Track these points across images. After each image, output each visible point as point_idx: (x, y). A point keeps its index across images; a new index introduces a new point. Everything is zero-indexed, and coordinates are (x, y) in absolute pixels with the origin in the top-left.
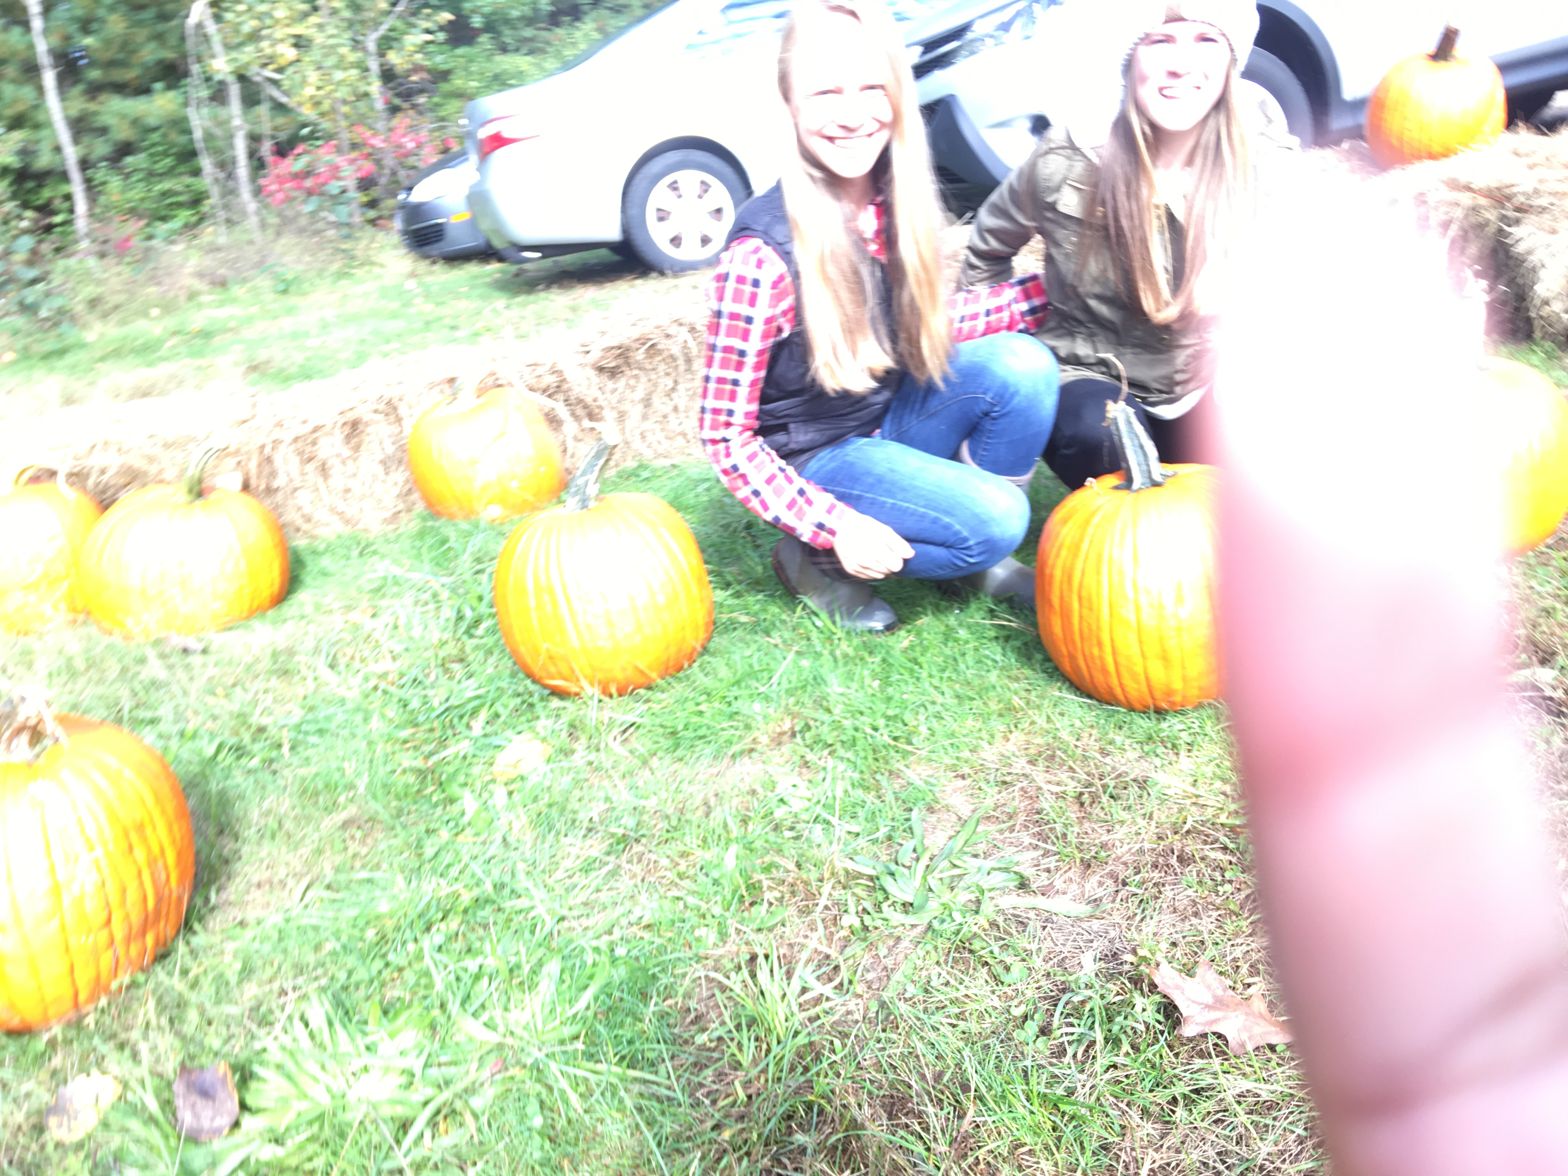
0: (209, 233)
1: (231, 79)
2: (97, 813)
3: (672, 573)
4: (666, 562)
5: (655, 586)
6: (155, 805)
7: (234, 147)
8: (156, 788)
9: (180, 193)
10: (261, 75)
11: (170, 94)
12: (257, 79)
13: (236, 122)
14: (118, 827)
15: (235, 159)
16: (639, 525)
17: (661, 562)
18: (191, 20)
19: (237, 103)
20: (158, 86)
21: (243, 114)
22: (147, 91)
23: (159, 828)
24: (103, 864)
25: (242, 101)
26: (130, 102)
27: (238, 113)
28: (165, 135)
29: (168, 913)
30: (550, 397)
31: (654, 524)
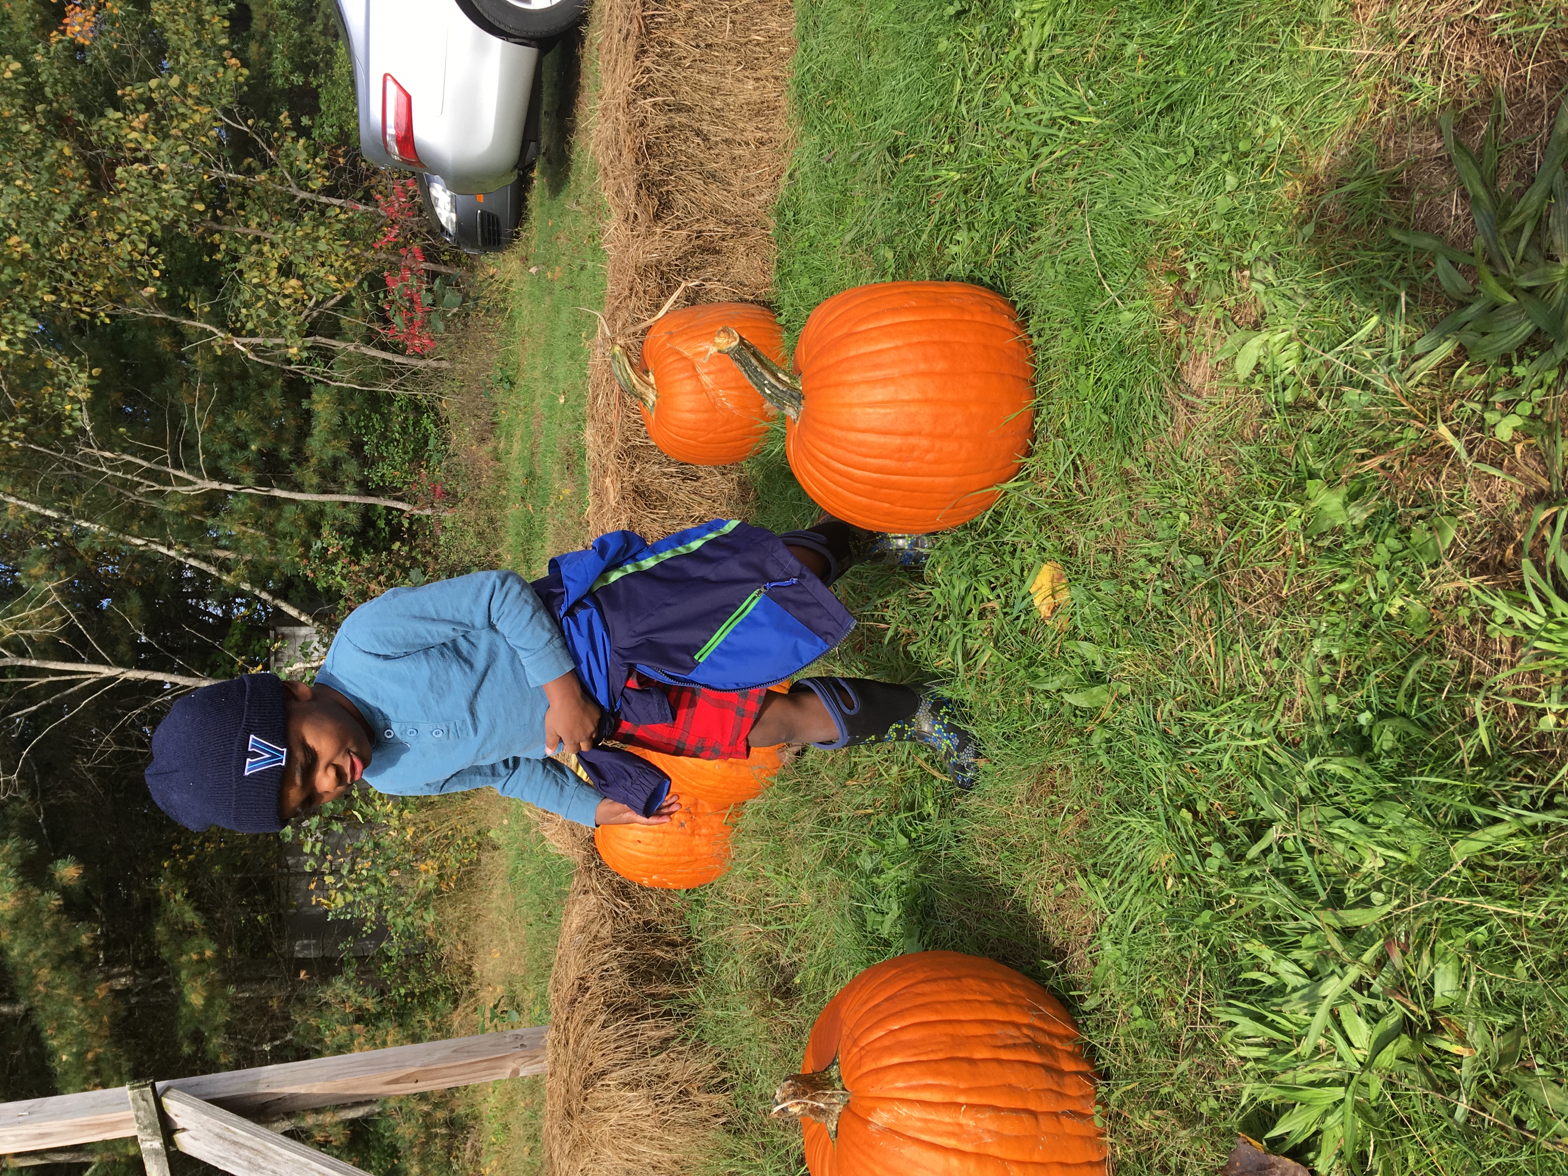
1: (309, 341)
2: (923, 1082)
3: (915, 339)
4: (899, 343)
5: (922, 367)
6: (937, 1012)
7: (374, 358)
8: (921, 1001)
9: (406, 419)
10: (312, 310)
11: (315, 396)
12: (315, 314)
13: (351, 348)
14: (945, 1067)
15: (384, 361)
16: (843, 355)
17: (897, 348)
18: (251, 356)
19: (334, 342)
20: (305, 404)
21: (345, 340)
22: (308, 415)
23: (962, 1018)
24: (975, 1100)
25: (332, 337)
26: (315, 432)
27: (343, 345)
28: (352, 413)
29: (1051, 1035)
30: (671, 290)
31: (849, 335)
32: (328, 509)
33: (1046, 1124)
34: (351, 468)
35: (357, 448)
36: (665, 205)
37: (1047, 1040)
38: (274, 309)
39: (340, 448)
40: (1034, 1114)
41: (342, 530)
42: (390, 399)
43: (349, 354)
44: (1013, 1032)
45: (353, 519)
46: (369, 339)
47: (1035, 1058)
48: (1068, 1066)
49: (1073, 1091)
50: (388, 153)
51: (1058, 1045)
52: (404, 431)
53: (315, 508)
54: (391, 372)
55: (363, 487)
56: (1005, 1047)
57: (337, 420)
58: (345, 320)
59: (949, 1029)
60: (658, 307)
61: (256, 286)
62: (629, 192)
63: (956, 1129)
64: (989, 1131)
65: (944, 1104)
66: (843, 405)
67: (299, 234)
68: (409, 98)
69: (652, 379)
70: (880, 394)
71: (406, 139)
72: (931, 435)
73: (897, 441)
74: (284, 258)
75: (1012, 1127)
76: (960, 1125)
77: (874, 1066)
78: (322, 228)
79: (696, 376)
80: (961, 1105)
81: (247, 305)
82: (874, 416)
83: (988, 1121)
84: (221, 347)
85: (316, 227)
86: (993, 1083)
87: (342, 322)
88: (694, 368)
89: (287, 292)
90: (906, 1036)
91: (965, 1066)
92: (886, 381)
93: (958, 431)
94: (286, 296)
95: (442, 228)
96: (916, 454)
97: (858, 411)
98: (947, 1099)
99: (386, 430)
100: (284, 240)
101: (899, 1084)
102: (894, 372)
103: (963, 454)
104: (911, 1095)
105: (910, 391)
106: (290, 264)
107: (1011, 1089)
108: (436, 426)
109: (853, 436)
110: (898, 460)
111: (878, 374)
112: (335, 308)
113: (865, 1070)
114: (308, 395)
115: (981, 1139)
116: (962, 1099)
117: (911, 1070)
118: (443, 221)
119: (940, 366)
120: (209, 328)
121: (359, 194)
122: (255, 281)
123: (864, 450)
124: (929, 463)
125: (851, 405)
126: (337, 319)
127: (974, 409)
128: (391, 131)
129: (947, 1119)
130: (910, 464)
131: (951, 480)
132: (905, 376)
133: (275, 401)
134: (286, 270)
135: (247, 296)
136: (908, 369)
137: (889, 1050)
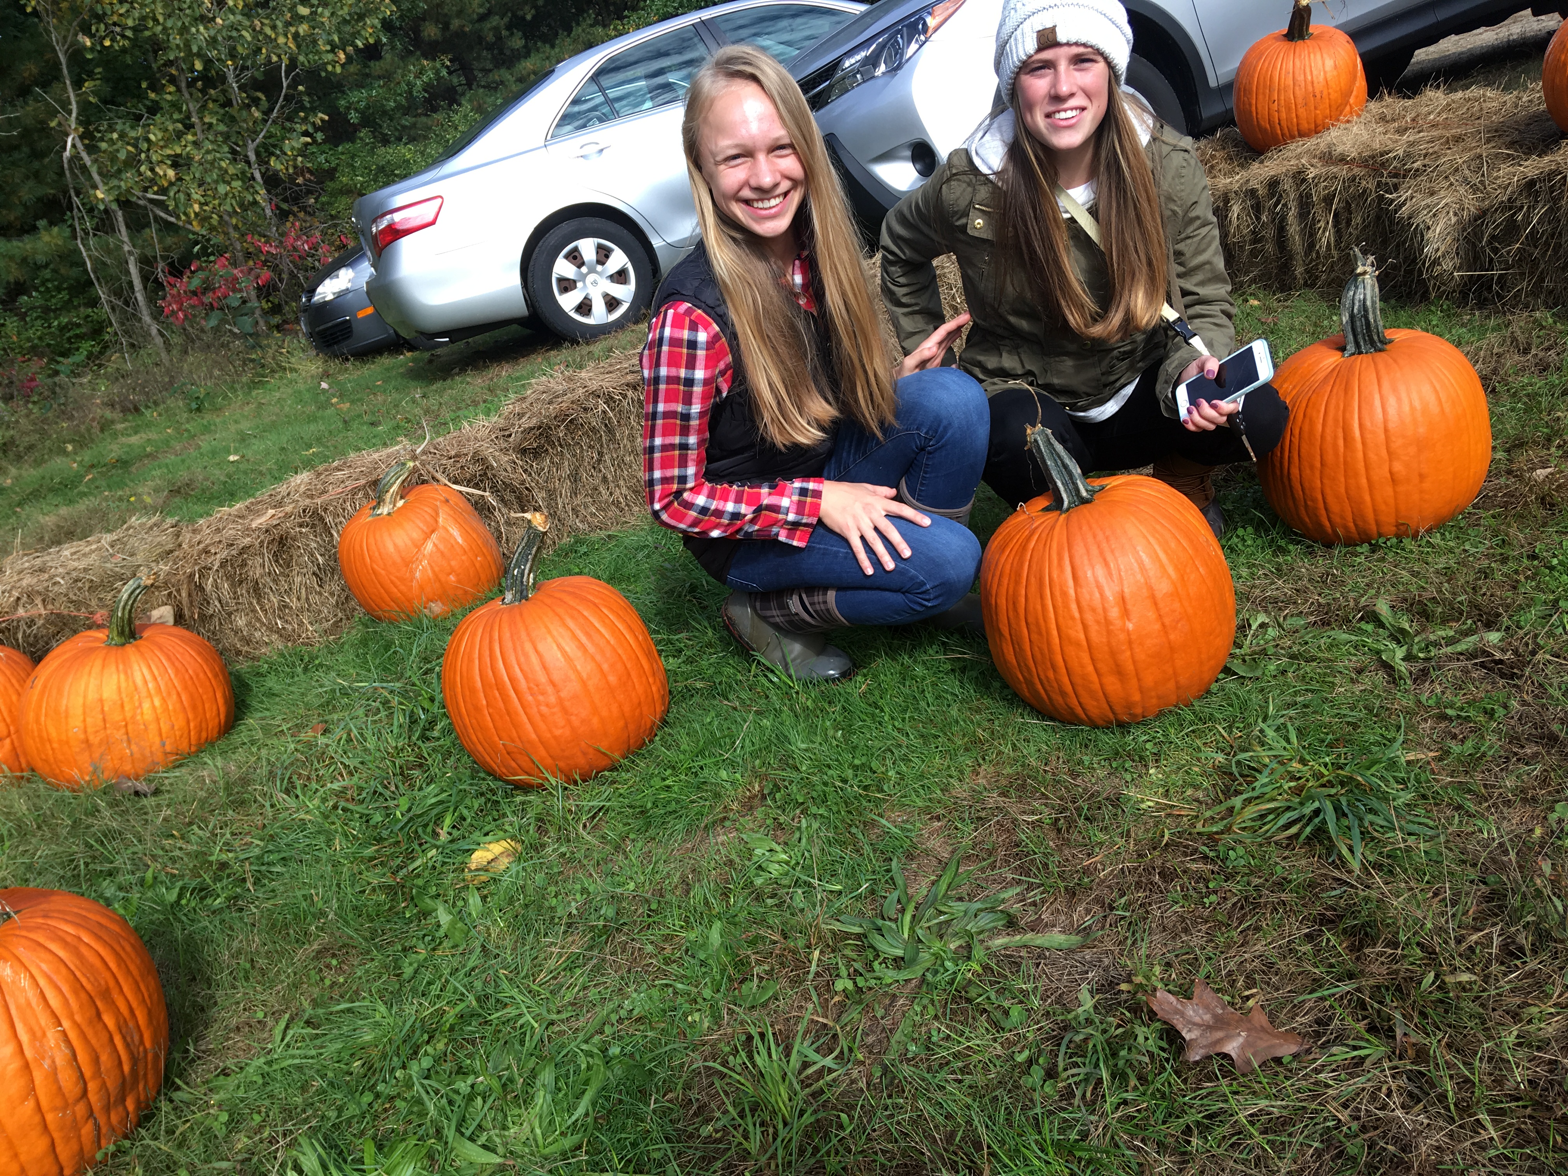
0: (115, 361)
1: (114, 206)
2: (60, 984)
3: (620, 651)
4: (612, 642)
5: (605, 667)
6: (119, 966)
7: (128, 273)
8: (118, 948)
9: (78, 326)
10: (145, 198)
11: (55, 230)
12: (141, 202)
13: (126, 248)
14: (83, 995)
15: (131, 284)
16: (580, 608)
17: (608, 642)
18: (67, 154)
19: (123, 229)
20: (42, 223)
21: (131, 239)
22: (32, 230)
23: (126, 989)
24: (72, 1035)
25: (128, 227)
26: (15, 243)
27: (126, 239)
28: (55, 271)
29: (145, 1074)
30: (476, 486)
31: (595, 604)
33: (80, 1109)
35: (18, 289)
36: (537, 453)
37: (141, 1073)
38: (133, 162)
39: (12, 273)
40: (85, 1092)
42: (94, 302)
43: (119, 248)
44: (136, 1038)
46: (146, 262)
47: (126, 1068)
48: (130, 1104)
49: (114, 1119)
50: (375, 221)
51: (141, 1086)
52: (62, 329)
54: (123, 292)
56: (124, 1038)
57: (41, 259)
58: (152, 232)
59: (112, 984)
60: (456, 482)
61: (148, 140)
62: (527, 422)
63: (39, 1034)
64: (53, 1062)
65: (53, 1014)
66: (546, 627)
67: (223, 164)
68: (433, 223)
69: (400, 503)
70: (570, 648)
71: (395, 233)
72: (561, 701)
73: (543, 678)
74: (189, 158)
75: (67, 1079)
76: (44, 1034)
77: (42, 940)
78: (239, 183)
79: (427, 536)
80: (60, 1025)
81: (122, 135)
82: (552, 653)
83: (61, 1057)
84: (60, 124)
85: (235, 177)
86: (94, 1041)
87: (147, 230)
88: (433, 531)
89: (157, 169)
90: (84, 950)
91: (94, 1012)
92: (582, 647)
93: (573, 718)
94: (152, 170)
95: (312, 291)
96: (541, 698)
97: (550, 640)
98: (58, 1012)
99: (55, 311)
100: (208, 152)
101: (44, 966)
102: (591, 649)
103: (558, 732)
104: (42, 982)
105: (584, 667)
106: (189, 166)
107: (96, 1060)
108: (88, 358)
109: (528, 647)
110: (529, 688)
111: (584, 639)
112: (157, 218)
113: (32, 935)
114: (52, 223)
115: (43, 1058)
116: (66, 1024)
117: (64, 970)
118: (320, 289)
119: (612, 679)
120: (74, 107)
121: (285, 206)
122: (152, 137)
123: (522, 659)
124: (539, 712)
125: (550, 632)
126: (148, 225)
127: (595, 721)
128: (397, 217)
129: (43, 1023)
130: (530, 698)
131: (533, 736)
132: (593, 659)
133: (28, 192)
134: (176, 163)
135: (133, 134)
136: (598, 657)
137: (65, 944)
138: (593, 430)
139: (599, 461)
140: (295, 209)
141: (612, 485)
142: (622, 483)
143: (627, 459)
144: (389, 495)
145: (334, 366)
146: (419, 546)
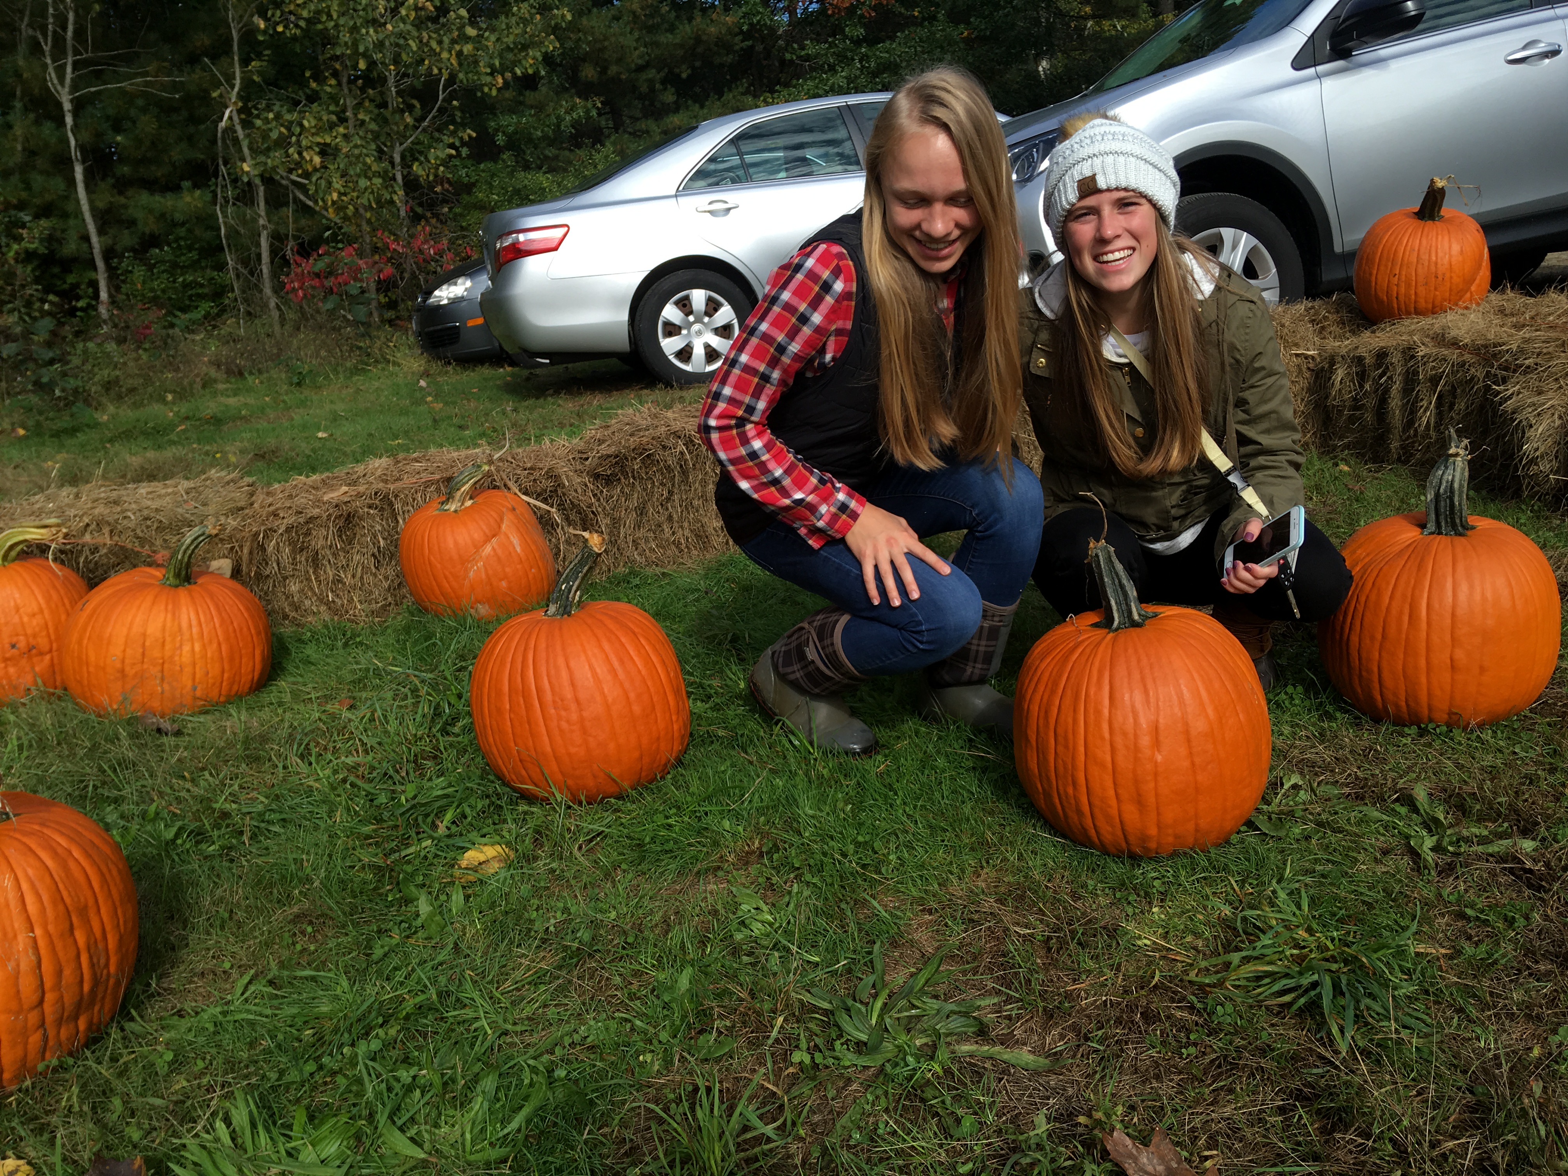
0: (229, 325)
1: (258, 181)
2: (41, 892)
3: (650, 683)
4: (644, 672)
5: (632, 695)
6: (102, 887)
7: (258, 245)
8: (105, 870)
9: (202, 286)
10: (288, 179)
11: (198, 193)
12: (284, 182)
13: (261, 222)
14: (61, 907)
15: (259, 256)
16: (619, 634)
17: (639, 672)
18: (223, 124)
19: (262, 204)
20: (186, 184)
21: (268, 214)
22: (176, 188)
23: (103, 911)
24: (41, 943)
25: (267, 202)
26: (158, 198)
27: (263, 213)
28: (190, 231)
29: (103, 998)
30: (545, 501)
31: (634, 633)
32: (72, 222)
33: (33, 1018)
34: (127, 239)
35: (151, 241)
36: (609, 481)
37: (100, 996)
39: (148, 225)
40: (41, 1002)
41: (51, 239)
42: (221, 266)
43: (254, 220)
44: (103, 961)
45: (71, 247)
46: (278, 238)
47: (86, 988)
48: (82, 1024)
49: (64, 1034)
50: (500, 237)
51: (96, 1008)
52: (186, 286)
53: (70, 207)
54: (250, 262)
55: (109, 254)
56: (91, 958)
57: (178, 217)
58: (289, 212)
59: (91, 902)
60: (526, 493)
61: (301, 125)
62: (604, 450)
63: (11, 935)
64: (18, 965)
65: (28, 919)
66: (582, 645)
67: (368, 160)
68: (556, 249)
69: (469, 503)
70: (601, 670)
71: (519, 252)
72: (582, 719)
73: (568, 694)
74: (337, 149)
75: (27, 985)
76: (15, 936)
77: (34, 846)
78: (380, 181)
79: (488, 540)
80: (33, 931)
81: (278, 116)
82: (583, 672)
83: (26, 962)
84: (221, 96)
85: (377, 174)
86: (61, 954)
87: (285, 209)
88: (494, 536)
89: (305, 154)
90: (72, 865)
91: (67, 926)
92: (613, 671)
93: (591, 739)
94: (300, 154)
95: (429, 293)
96: (563, 713)
97: (583, 658)
98: (34, 919)
99: (182, 268)
100: (356, 146)
101: (30, 872)
102: (621, 675)
103: (573, 750)
104: (25, 886)
105: (611, 691)
106: (335, 156)
107: (59, 973)
108: (205, 317)
109: (561, 661)
110: (554, 702)
111: (616, 664)
112: (296, 200)
113: (25, 839)
114: (196, 186)
115: (9, 960)
116: (38, 931)
117: (48, 879)
118: (437, 293)
119: (637, 709)
120: (237, 82)
121: (419, 210)
122: (306, 123)
123: (553, 672)
124: (559, 727)
125: (585, 651)
126: (287, 204)
127: (612, 746)
128: (522, 237)
129: (16, 925)
130: (553, 711)
131: (548, 749)
132: (621, 684)
133: (179, 153)
134: (325, 151)
135: (288, 117)
136: (627, 685)
137: (55, 854)
138: (668, 468)
139: (668, 499)
140: (429, 215)
141: (676, 525)
142: (686, 524)
143: (696, 503)
144: (459, 493)
145: (436, 367)
146: (478, 547)
